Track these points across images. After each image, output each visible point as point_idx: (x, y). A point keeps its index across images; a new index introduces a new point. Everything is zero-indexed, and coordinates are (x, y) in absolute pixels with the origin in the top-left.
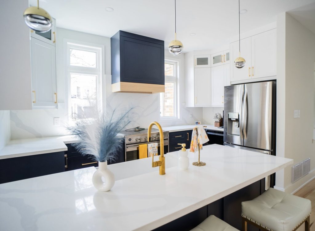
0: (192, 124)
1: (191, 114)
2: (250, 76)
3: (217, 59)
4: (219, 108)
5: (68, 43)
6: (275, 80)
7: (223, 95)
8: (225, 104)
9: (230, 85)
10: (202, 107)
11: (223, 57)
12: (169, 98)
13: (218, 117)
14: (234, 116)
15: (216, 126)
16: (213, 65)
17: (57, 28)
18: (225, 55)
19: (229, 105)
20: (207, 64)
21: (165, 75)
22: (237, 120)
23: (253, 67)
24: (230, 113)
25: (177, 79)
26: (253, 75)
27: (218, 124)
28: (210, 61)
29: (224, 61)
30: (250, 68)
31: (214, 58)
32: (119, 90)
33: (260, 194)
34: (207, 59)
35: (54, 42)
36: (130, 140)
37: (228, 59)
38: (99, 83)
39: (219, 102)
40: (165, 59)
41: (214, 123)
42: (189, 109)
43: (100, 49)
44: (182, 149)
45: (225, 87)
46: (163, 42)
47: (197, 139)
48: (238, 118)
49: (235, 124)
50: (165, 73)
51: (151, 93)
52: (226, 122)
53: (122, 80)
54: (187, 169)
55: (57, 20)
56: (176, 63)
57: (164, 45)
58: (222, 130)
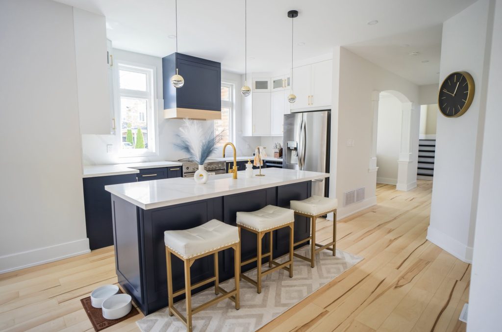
0: (249, 156)
1: (248, 145)
2: (309, 104)
3: (278, 84)
4: (279, 137)
5: (119, 64)
6: (330, 110)
7: (283, 123)
8: (285, 133)
9: (289, 113)
10: (260, 137)
11: (284, 82)
12: (221, 125)
13: (278, 147)
14: (293, 145)
15: (275, 157)
16: (273, 90)
17: (113, 48)
18: (285, 80)
19: (289, 134)
20: (267, 88)
21: (222, 99)
22: (296, 149)
23: (312, 96)
24: (289, 142)
25: (232, 103)
26: (312, 104)
27: (278, 154)
28: (270, 85)
29: (285, 87)
30: (309, 97)
31: (274, 82)
32: (176, 116)
33: (307, 198)
34: (267, 82)
35: (112, 65)
36: (188, 168)
37: (289, 85)
38: (151, 108)
39: (278, 130)
40: (222, 82)
41: (273, 154)
42: (245, 139)
43: (152, 70)
44: (249, 163)
45: (285, 115)
46: (219, 64)
47: (259, 156)
48: (296, 147)
49: (294, 153)
50: (222, 97)
51: (205, 120)
52: (285, 151)
53: (179, 106)
54: (252, 177)
55: (113, 42)
56: (232, 85)
57: (220, 68)
58: (281, 160)
